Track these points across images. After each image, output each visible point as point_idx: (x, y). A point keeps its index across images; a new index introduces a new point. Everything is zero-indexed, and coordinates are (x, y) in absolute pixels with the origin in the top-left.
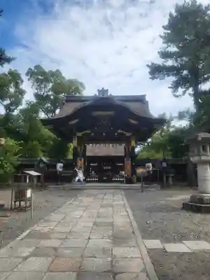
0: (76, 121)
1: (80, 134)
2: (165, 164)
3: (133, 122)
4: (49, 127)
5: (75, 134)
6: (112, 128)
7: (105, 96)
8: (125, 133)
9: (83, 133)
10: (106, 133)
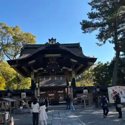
0: (34, 61)
1: (36, 71)
2: (98, 90)
3: (74, 61)
5: (33, 71)
6: (59, 66)
7: (54, 43)
8: (68, 69)
9: (38, 70)
10: (54, 70)
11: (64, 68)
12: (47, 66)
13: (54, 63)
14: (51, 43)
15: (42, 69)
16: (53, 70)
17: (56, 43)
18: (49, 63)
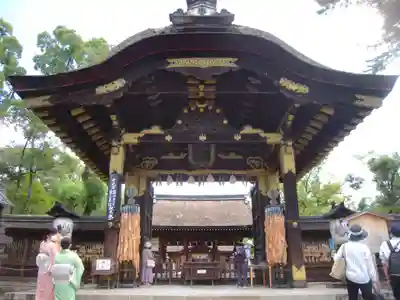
0: (119, 84)
1: (131, 138)
3: (293, 87)
4: (39, 102)
6: (225, 122)
7: (209, 13)
8: (263, 135)
9: (141, 135)
10: (207, 136)
11: (248, 130)
12: (180, 122)
13: (206, 109)
14: (195, 12)
15: (156, 130)
16: (203, 138)
17: (219, 11)
18: (186, 111)
